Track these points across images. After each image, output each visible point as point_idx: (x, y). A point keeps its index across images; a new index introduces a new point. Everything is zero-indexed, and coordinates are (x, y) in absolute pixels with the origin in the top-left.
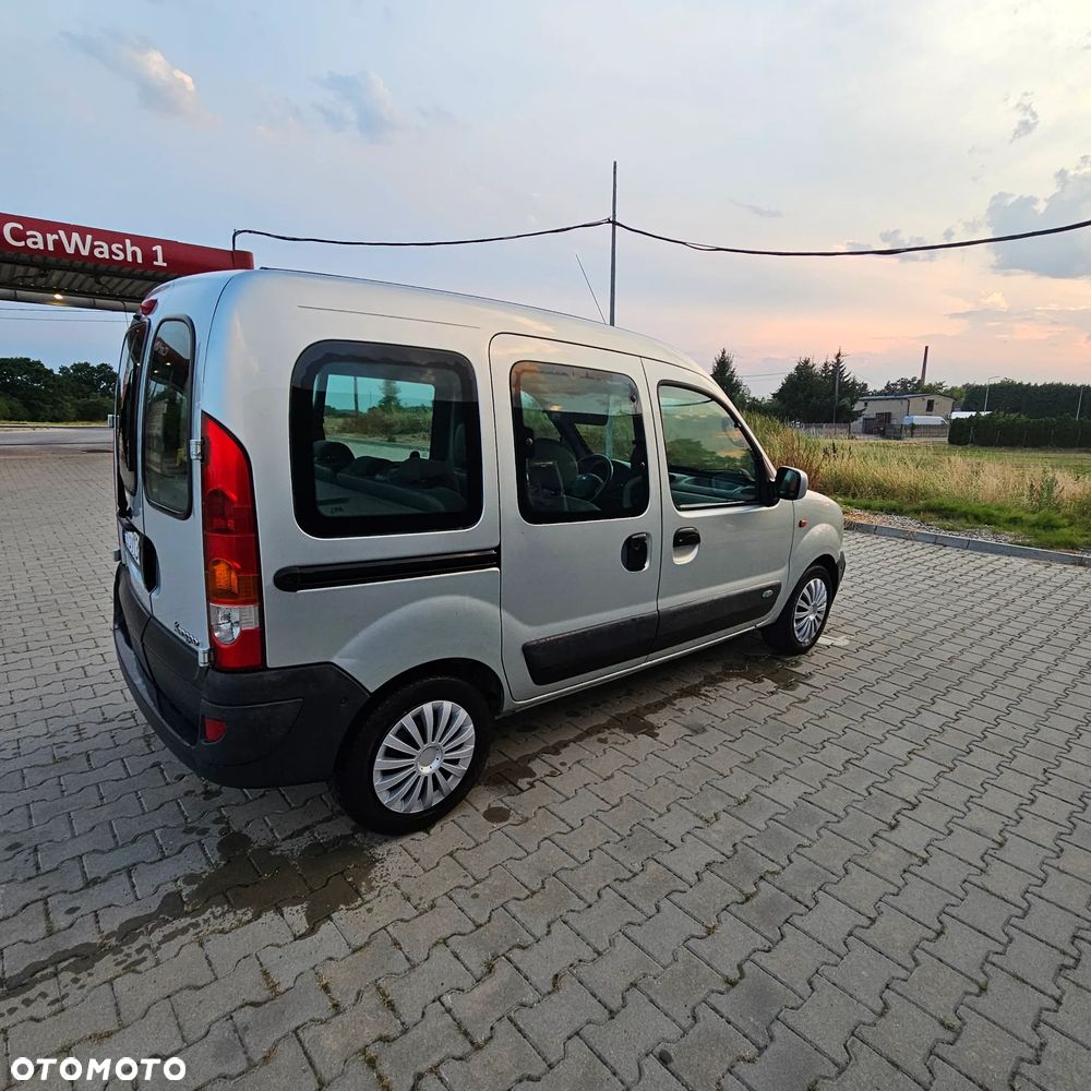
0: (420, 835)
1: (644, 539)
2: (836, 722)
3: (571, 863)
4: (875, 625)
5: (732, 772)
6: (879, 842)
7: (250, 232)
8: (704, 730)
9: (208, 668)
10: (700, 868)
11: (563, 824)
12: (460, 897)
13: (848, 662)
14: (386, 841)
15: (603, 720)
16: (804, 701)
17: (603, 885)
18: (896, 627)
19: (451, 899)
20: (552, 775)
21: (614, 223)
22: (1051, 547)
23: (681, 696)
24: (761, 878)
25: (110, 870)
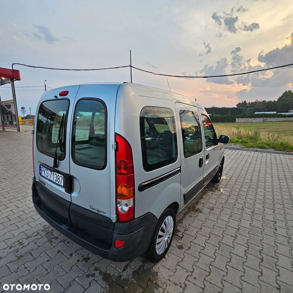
0: (163, 260)
2: (241, 201)
3: (212, 260)
5: (229, 221)
6: (277, 235)
7: (18, 64)
8: (213, 209)
10: (244, 252)
11: (200, 247)
12: (191, 279)
13: (231, 183)
17: (225, 265)
18: (233, 172)
19: (189, 281)
20: (186, 230)
21: (131, 66)
23: (200, 199)
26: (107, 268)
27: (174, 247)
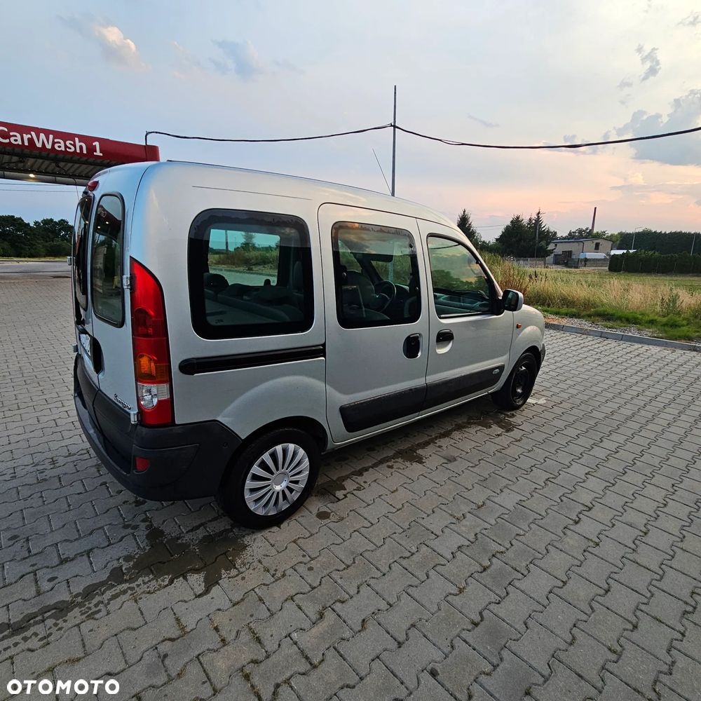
0: (275, 529)
1: (418, 337)
2: (539, 454)
3: (371, 547)
4: (563, 391)
5: (473, 487)
6: (568, 532)
7: (156, 133)
8: (455, 459)
9: (137, 424)
10: (454, 549)
11: (366, 521)
12: (301, 569)
13: (546, 415)
14: (253, 533)
15: (391, 453)
16: (519, 441)
17: (392, 561)
18: (577, 391)
19: (295, 570)
20: (358, 489)
21: (395, 127)
22: (676, 339)
23: (440, 438)
24: (493, 556)
25: (76, 553)
26: (164, 521)
27: (311, 512)
